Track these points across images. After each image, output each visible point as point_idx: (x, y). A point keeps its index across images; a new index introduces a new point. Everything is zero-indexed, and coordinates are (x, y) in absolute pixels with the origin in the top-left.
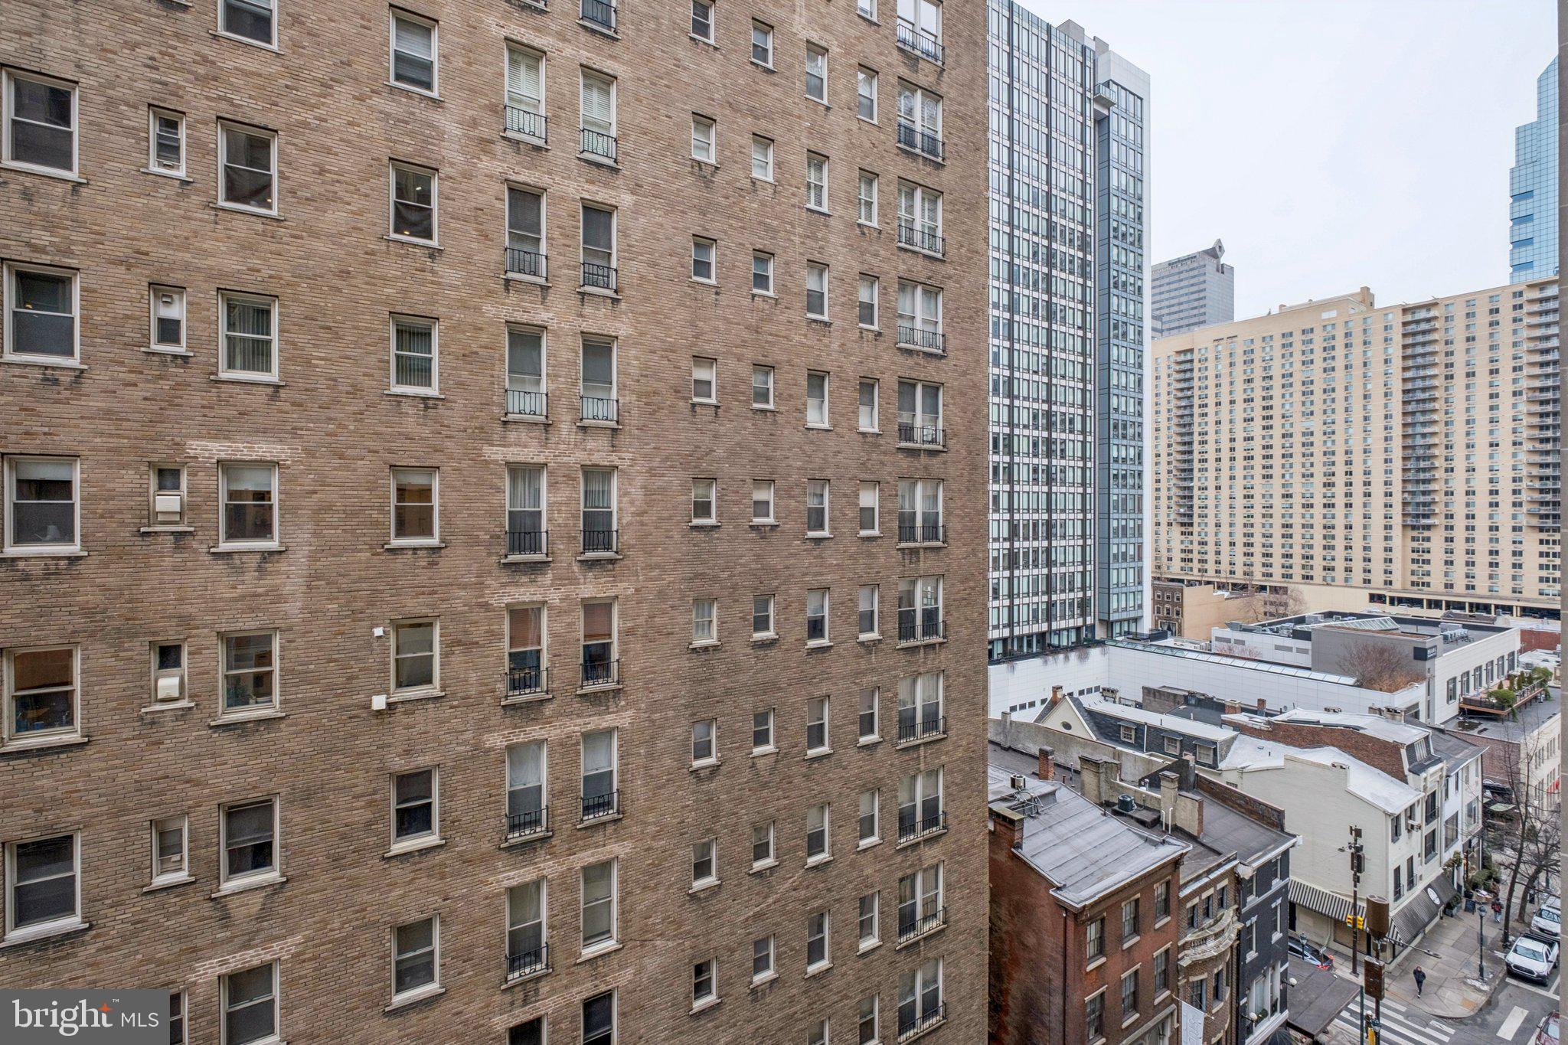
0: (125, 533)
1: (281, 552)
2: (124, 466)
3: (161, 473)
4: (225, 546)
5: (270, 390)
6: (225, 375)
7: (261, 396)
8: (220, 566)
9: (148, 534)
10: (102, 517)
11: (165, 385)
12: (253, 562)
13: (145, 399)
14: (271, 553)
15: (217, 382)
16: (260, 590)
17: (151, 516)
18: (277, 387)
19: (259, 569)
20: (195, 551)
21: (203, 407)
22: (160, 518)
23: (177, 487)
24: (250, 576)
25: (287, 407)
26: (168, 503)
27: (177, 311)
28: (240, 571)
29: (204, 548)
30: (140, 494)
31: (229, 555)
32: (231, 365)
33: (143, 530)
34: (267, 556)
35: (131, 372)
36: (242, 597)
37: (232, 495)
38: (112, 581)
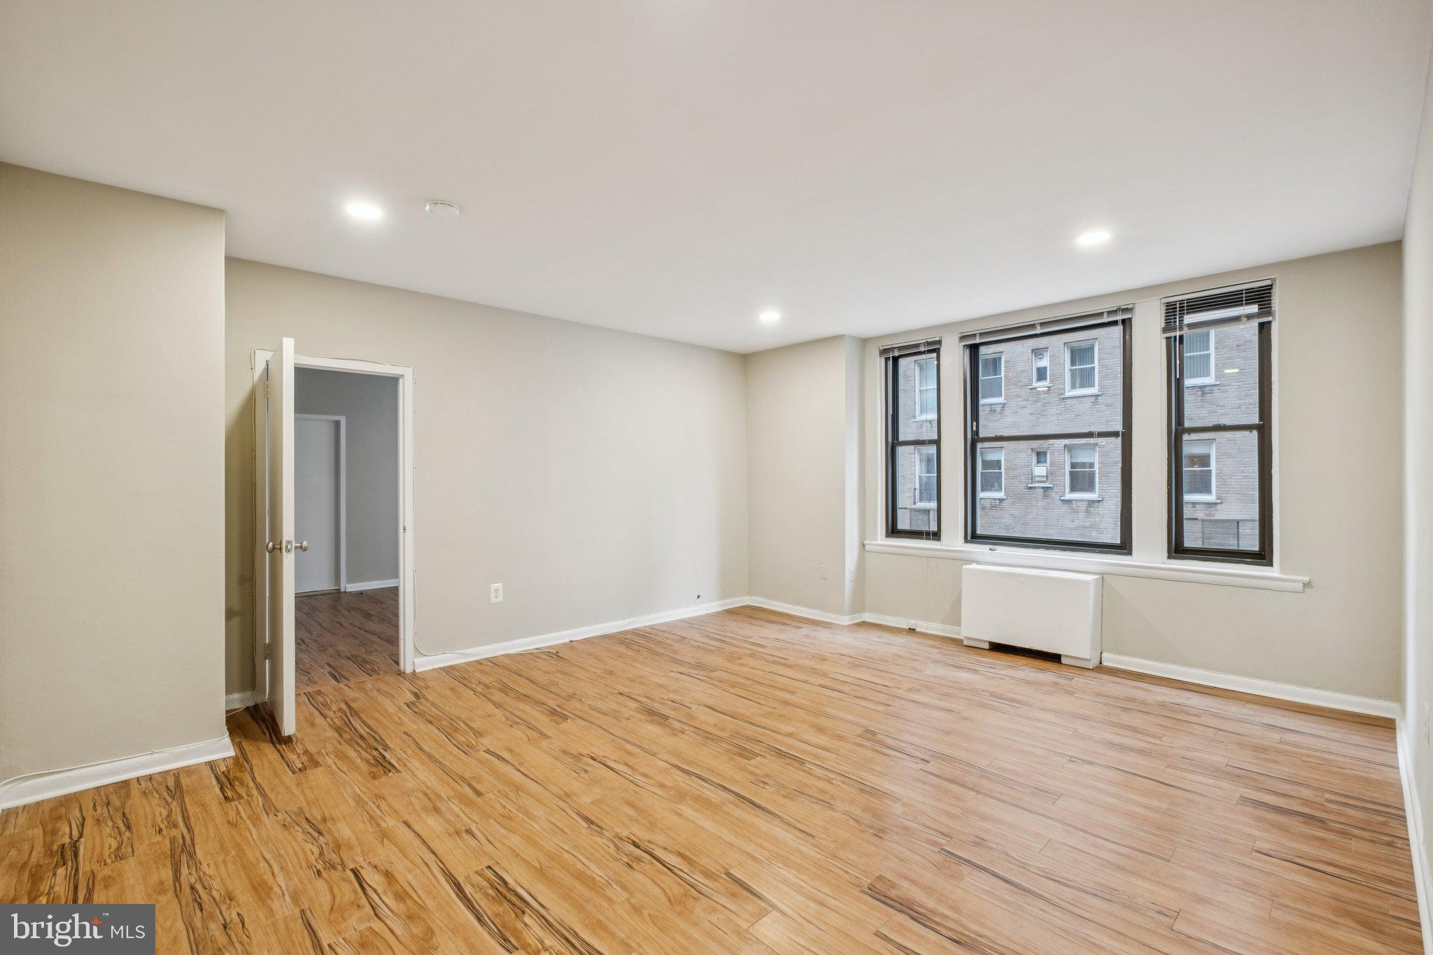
0: (1022, 487)
1: (1099, 501)
2: (1021, 452)
3: (1038, 454)
4: (1069, 496)
5: (1093, 399)
6: (1068, 394)
7: (1087, 403)
8: (1065, 507)
9: (1031, 488)
10: (1012, 479)
11: (1039, 405)
12: (1084, 506)
13: (1030, 414)
14: (1093, 501)
15: (1064, 399)
16: (1087, 524)
17: (1032, 479)
18: (1097, 396)
19: (1087, 511)
20: (1053, 498)
21: (1057, 414)
22: (1037, 479)
23: (1046, 462)
24: (1082, 515)
25: (1102, 407)
26: (1040, 471)
27: (1045, 362)
28: (1075, 511)
29: (1057, 497)
30: (1028, 466)
31: (1069, 501)
32: (1073, 387)
33: (1029, 485)
34: (1091, 503)
35: (1023, 401)
36: (1077, 528)
37: (1073, 465)
38: (1016, 513)
